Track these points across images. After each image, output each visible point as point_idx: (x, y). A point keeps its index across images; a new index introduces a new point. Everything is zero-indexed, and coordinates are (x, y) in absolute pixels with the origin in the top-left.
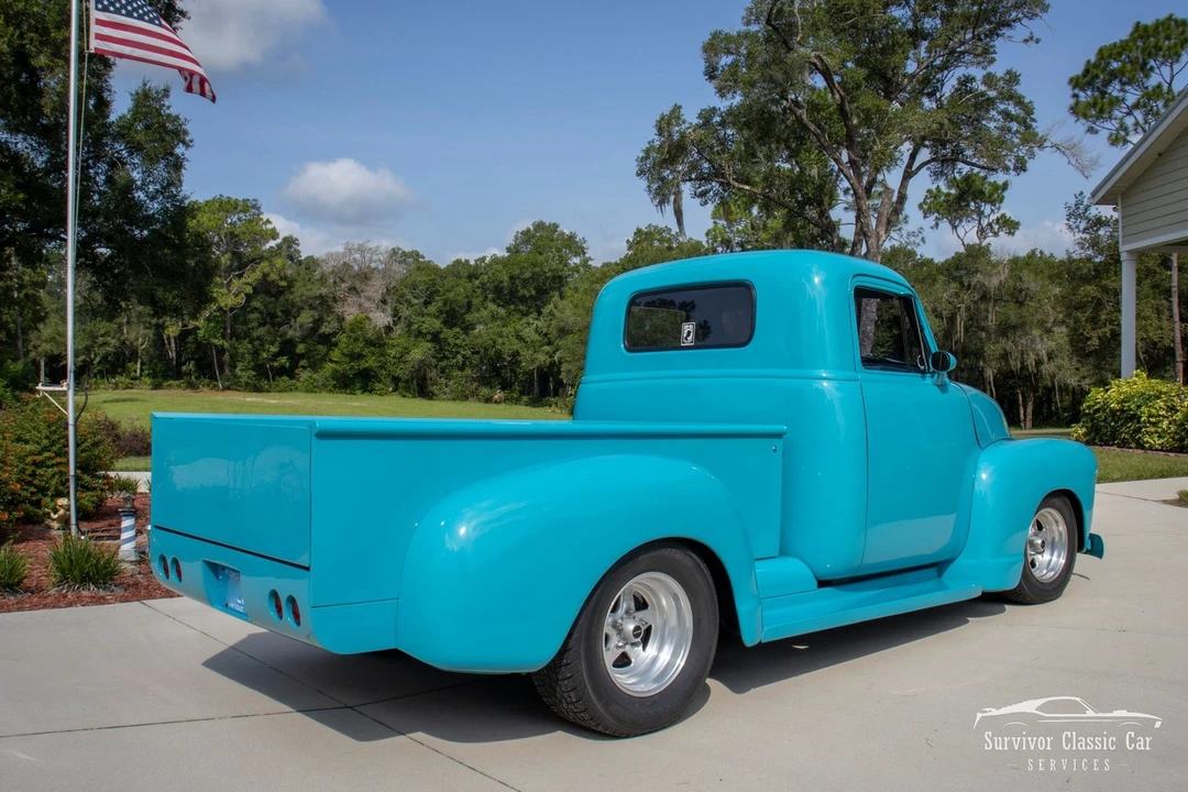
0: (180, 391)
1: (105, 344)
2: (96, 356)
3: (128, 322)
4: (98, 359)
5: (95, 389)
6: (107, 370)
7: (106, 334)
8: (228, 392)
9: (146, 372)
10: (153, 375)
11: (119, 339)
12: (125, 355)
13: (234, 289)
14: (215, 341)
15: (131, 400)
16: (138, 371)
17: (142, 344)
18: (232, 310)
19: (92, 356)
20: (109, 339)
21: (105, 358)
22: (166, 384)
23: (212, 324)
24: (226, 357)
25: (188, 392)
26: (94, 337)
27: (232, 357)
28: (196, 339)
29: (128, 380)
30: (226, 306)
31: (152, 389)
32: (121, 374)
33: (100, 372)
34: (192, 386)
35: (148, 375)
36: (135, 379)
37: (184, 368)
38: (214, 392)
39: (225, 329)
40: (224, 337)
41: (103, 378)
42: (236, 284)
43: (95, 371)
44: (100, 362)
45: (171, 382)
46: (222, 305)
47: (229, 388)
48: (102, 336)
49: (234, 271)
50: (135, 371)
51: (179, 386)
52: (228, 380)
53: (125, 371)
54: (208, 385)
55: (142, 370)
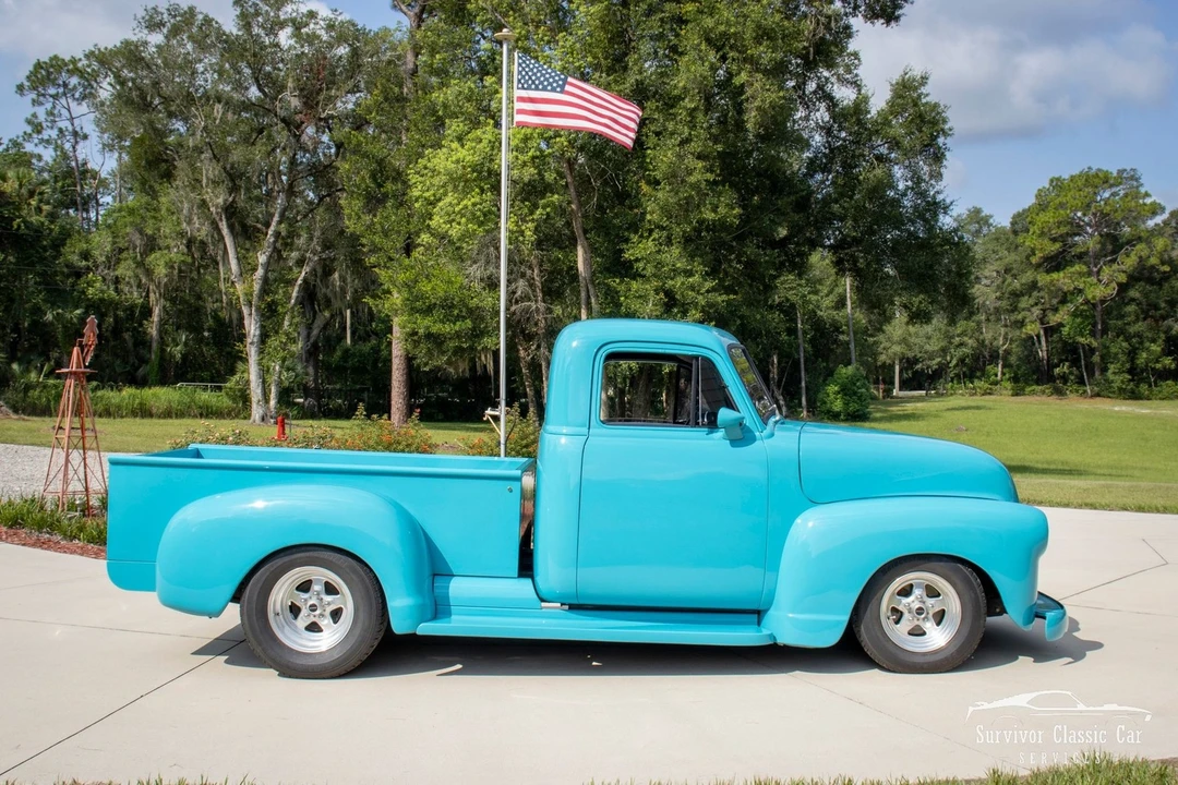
0: (1044, 398)
1: (961, 344)
2: (952, 358)
3: (988, 320)
4: (954, 362)
5: (952, 394)
6: (964, 373)
7: (963, 334)
8: (1098, 399)
9: (1007, 376)
10: (1015, 379)
11: (978, 340)
12: (984, 357)
13: (1105, 277)
14: (1082, 340)
15: (978, 408)
16: (999, 374)
17: (1004, 344)
18: (1103, 301)
19: (948, 358)
20: (966, 339)
21: (962, 361)
22: (1028, 389)
23: (1079, 320)
24: (1096, 358)
25: (1053, 400)
26: (950, 338)
27: (1102, 357)
28: (1061, 338)
29: (987, 385)
30: (1094, 298)
31: (1013, 395)
32: (979, 378)
33: (957, 375)
34: (1059, 392)
35: (1009, 379)
36: (996, 383)
37: (1057, 371)
38: (1081, 399)
39: (1094, 325)
40: (1093, 334)
41: (959, 383)
42: (1106, 272)
43: (952, 375)
44: (957, 365)
45: (1034, 387)
46: (1090, 297)
47: (1098, 395)
48: (958, 336)
49: (1106, 256)
50: (996, 375)
51: (1043, 392)
52: (1098, 385)
53: (984, 375)
54: (1077, 391)
55: (1003, 374)
